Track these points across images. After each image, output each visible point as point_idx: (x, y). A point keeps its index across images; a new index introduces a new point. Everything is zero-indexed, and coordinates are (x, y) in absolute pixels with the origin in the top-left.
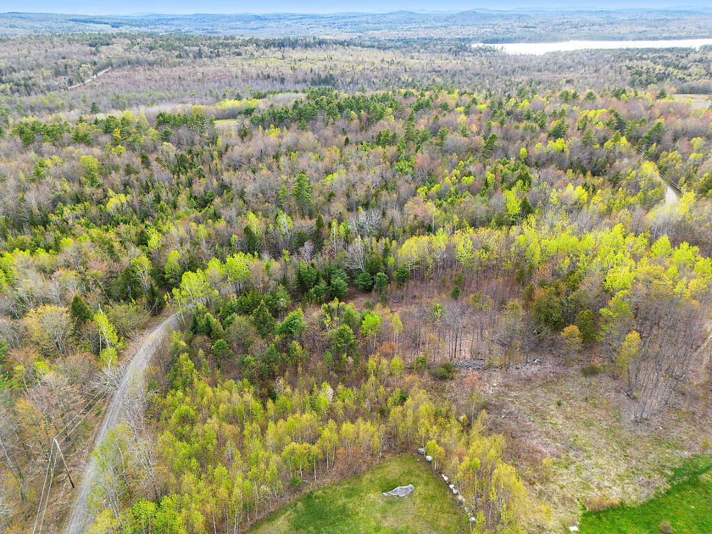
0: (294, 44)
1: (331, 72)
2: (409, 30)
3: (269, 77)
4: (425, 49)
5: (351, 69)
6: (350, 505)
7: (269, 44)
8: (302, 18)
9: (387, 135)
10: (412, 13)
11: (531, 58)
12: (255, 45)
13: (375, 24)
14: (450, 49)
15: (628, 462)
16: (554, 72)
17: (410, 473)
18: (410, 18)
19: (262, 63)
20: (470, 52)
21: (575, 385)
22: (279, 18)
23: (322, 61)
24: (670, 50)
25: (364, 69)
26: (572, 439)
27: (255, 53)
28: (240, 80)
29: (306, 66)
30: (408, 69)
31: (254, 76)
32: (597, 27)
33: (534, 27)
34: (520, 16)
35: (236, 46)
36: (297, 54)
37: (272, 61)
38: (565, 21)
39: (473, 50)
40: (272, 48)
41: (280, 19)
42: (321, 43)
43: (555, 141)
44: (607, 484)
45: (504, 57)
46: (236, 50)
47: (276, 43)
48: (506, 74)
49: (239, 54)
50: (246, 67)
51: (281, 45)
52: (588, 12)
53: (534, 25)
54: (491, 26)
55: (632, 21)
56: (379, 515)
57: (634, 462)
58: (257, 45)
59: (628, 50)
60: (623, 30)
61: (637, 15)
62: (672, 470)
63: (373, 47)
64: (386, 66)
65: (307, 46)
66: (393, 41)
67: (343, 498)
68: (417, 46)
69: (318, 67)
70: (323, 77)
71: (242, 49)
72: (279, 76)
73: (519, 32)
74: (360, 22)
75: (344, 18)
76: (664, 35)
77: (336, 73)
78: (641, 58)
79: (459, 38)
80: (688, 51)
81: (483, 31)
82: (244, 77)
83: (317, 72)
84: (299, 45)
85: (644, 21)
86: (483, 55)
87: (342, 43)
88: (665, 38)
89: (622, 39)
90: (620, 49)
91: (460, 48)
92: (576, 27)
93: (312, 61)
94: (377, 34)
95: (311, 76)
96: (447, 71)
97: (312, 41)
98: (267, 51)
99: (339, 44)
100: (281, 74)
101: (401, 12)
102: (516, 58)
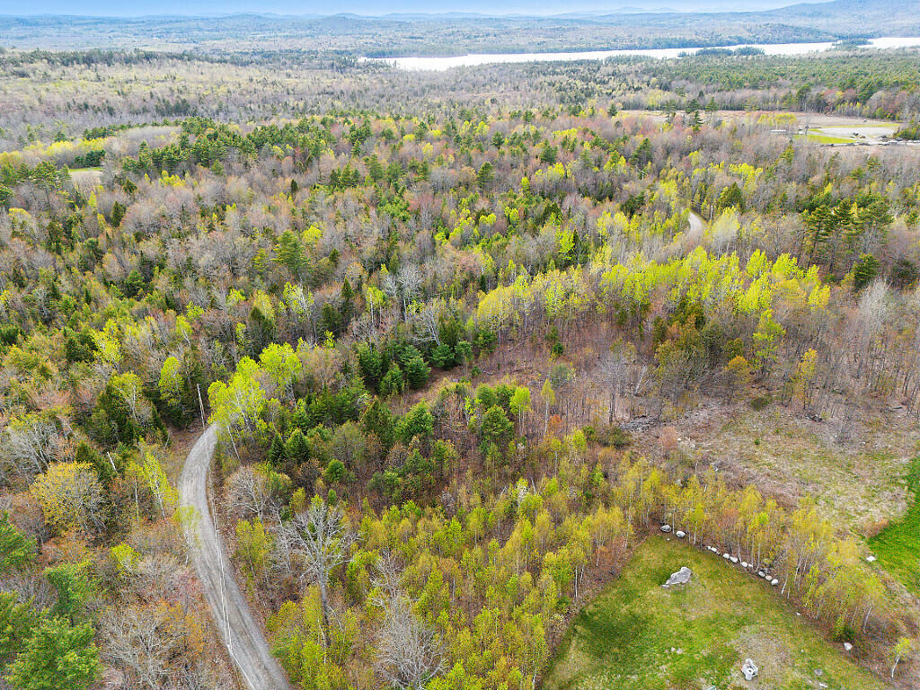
0: (108, 59)
1: (183, 97)
2: (264, 39)
3: (86, 107)
4: (299, 64)
5: (209, 92)
6: (637, 611)
7: (68, 60)
8: (96, 24)
9: (348, 174)
10: (259, 17)
11: (435, 75)
12: (46, 61)
13: (212, 31)
14: (333, 65)
15: (863, 482)
16: (468, 90)
17: (670, 556)
18: (260, 24)
19: (68, 87)
20: (358, 68)
21: (753, 422)
22: (58, 22)
23: (163, 81)
24: (580, 63)
25: (229, 92)
26: (797, 475)
27: (49, 72)
28: (41, 115)
29: (141, 90)
30: (290, 91)
31: (62, 107)
32: (492, 37)
33: (421, 38)
34: (401, 24)
35: (15, 63)
36: (119, 73)
37: (81, 84)
38: (455, 30)
39: (361, 65)
40: (76, 65)
41: (61, 23)
42: (148, 57)
43: (554, 167)
44: (863, 508)
45: (402, 73)
46: (15, 69)
47: (80, 56)
48: (416, 94)
49: (23, 75)
50: (43, 93)
51: (88, 60)
52: (476, 20)
53: (422, 36)
54: (370, 36)
55: (527, 30)
56: (677, 611)
57: (869, 481)
58: (49, 61)
59: (537, 63)
60: (523, 42)
61: (529, 24)
62: (903, 478)
63: (226, 62)
64: (259, 87)
65: (128, 61)
66: (247, 53)
67: (623, 605)
68: (287, 61)
69: (161, 89)
70: (172, 105)
71: (25, 67)
72: (103, 104)
73: (405, 44)
74: (189, 29)
75: (162, 23)
76: (565, 46)
77: (191, 97)
78: (554, 73)
79: (335, 51)
80: (596, 65)
81: (362, 42)
82: (44, 107)
83: (161, 98)
84: (116, 61)
85: (541, 31)
86: (377, 71)
87: (180, 57)
88: (568, 51)
89: (522, 51)
90: (529, 63)
91: (343, 64)
92: (468, 38)
93: (147, 82)
94: (219, 44)
95: (152, 104)
96: (342, 93)
97: (135, 55)
98: (69, 70)
99: (176, 57)
100: (104, 101)
101: (243, 16)
102: (419, 76)
